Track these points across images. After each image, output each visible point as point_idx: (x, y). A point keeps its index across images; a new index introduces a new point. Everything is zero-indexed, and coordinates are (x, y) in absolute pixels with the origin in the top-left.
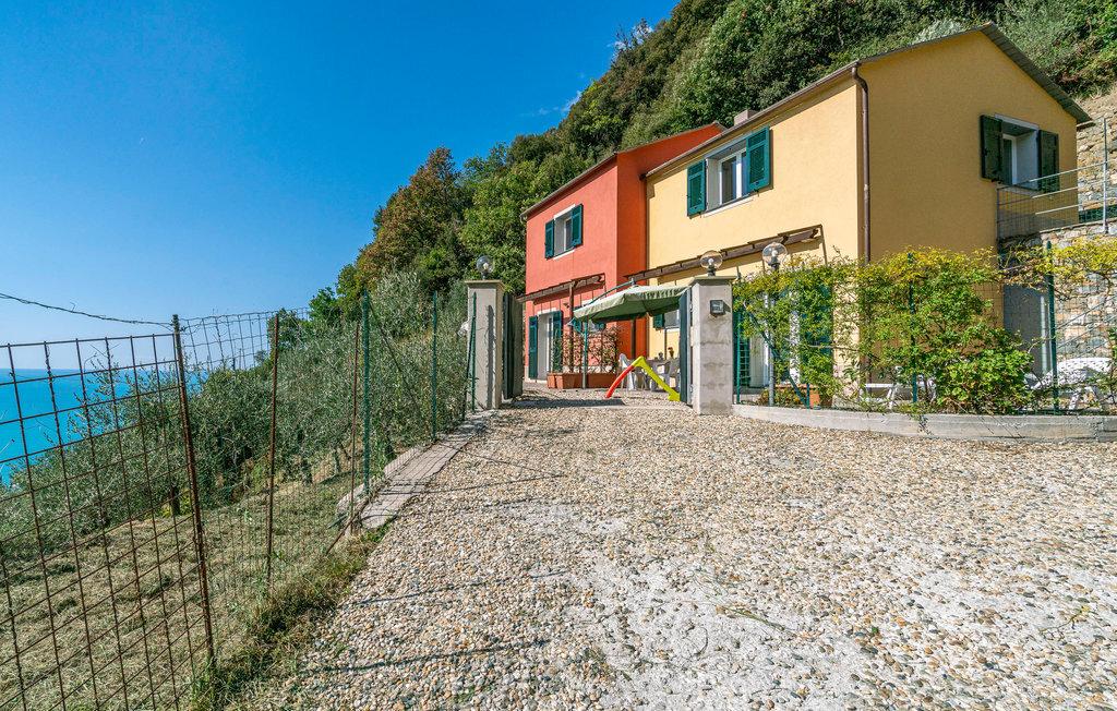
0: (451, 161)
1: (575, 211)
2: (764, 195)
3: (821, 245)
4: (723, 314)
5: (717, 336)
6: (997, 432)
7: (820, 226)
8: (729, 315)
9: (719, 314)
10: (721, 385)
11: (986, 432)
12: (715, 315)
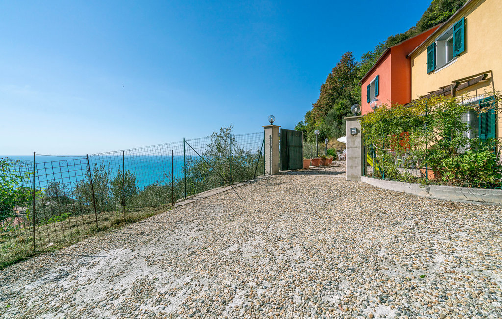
0: (353, 58)
1: (376, 79)
2: (463, 57)
3: (491, 83)
4: (357, 134)
5: (354, 144)
6: (469, 198)
7: (491, 72)
8: (359, 134)
9: (355, 134)
10: (356, 167)
11: (463, 197)
12: (353, 135)
